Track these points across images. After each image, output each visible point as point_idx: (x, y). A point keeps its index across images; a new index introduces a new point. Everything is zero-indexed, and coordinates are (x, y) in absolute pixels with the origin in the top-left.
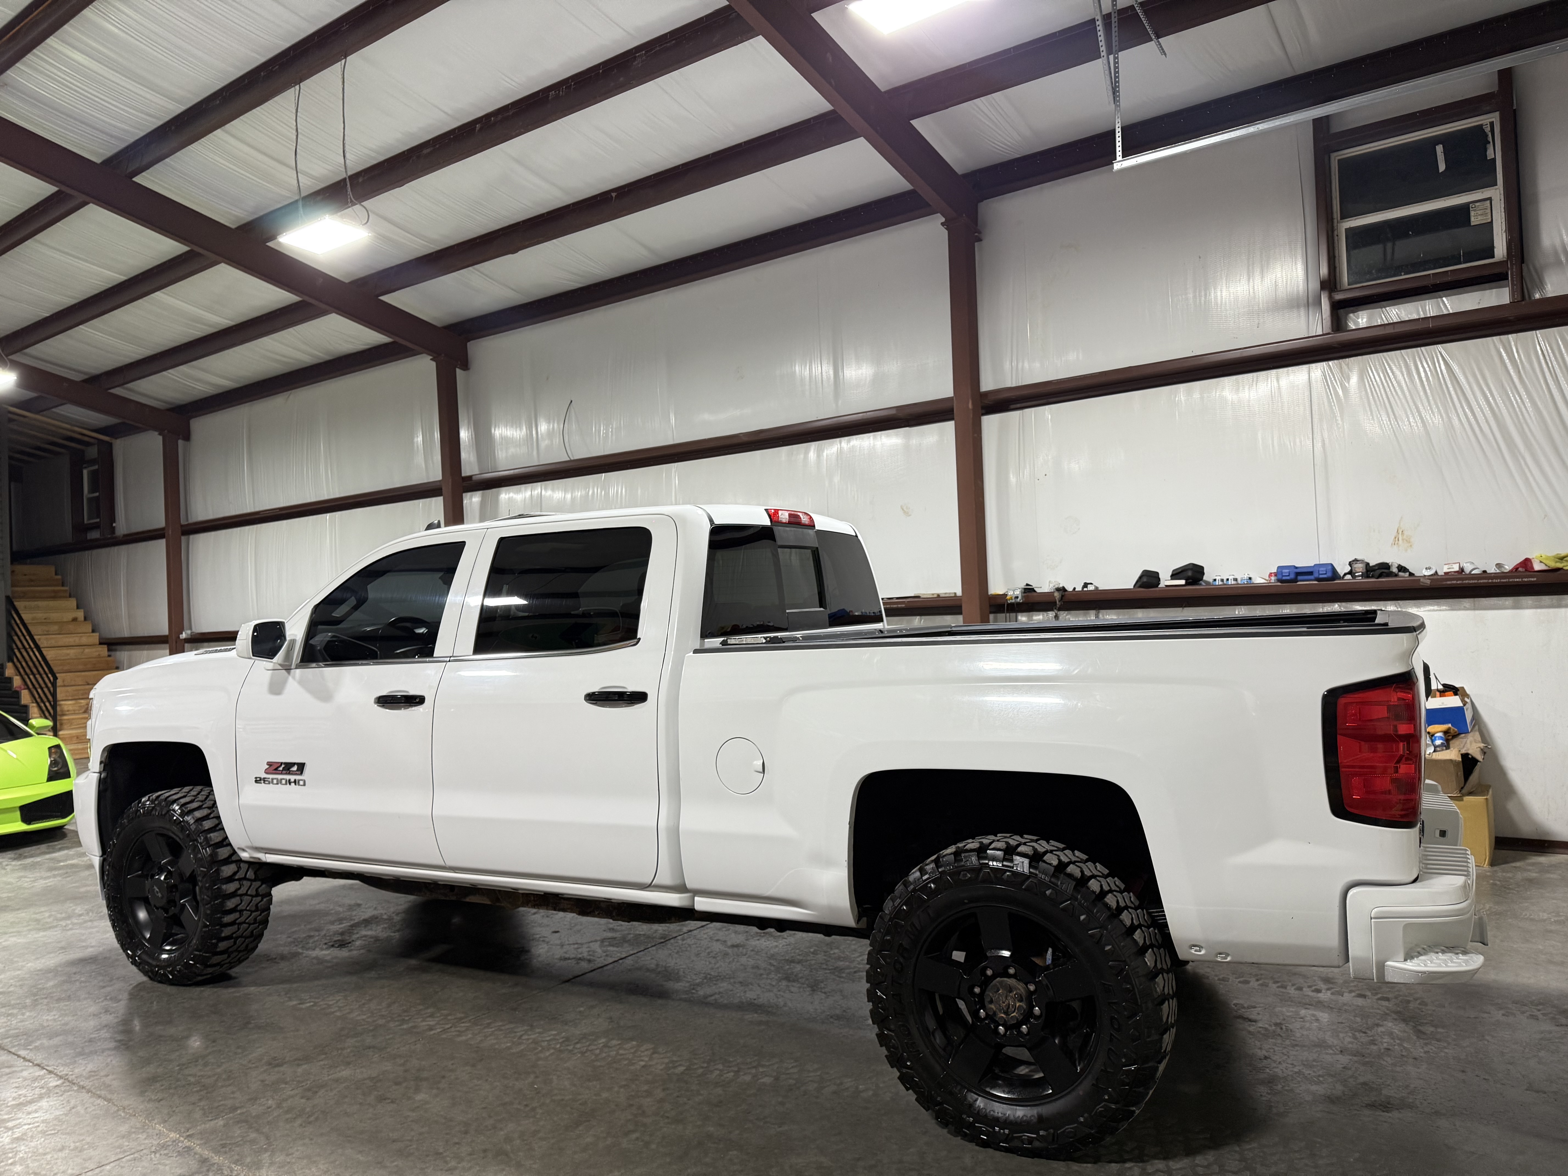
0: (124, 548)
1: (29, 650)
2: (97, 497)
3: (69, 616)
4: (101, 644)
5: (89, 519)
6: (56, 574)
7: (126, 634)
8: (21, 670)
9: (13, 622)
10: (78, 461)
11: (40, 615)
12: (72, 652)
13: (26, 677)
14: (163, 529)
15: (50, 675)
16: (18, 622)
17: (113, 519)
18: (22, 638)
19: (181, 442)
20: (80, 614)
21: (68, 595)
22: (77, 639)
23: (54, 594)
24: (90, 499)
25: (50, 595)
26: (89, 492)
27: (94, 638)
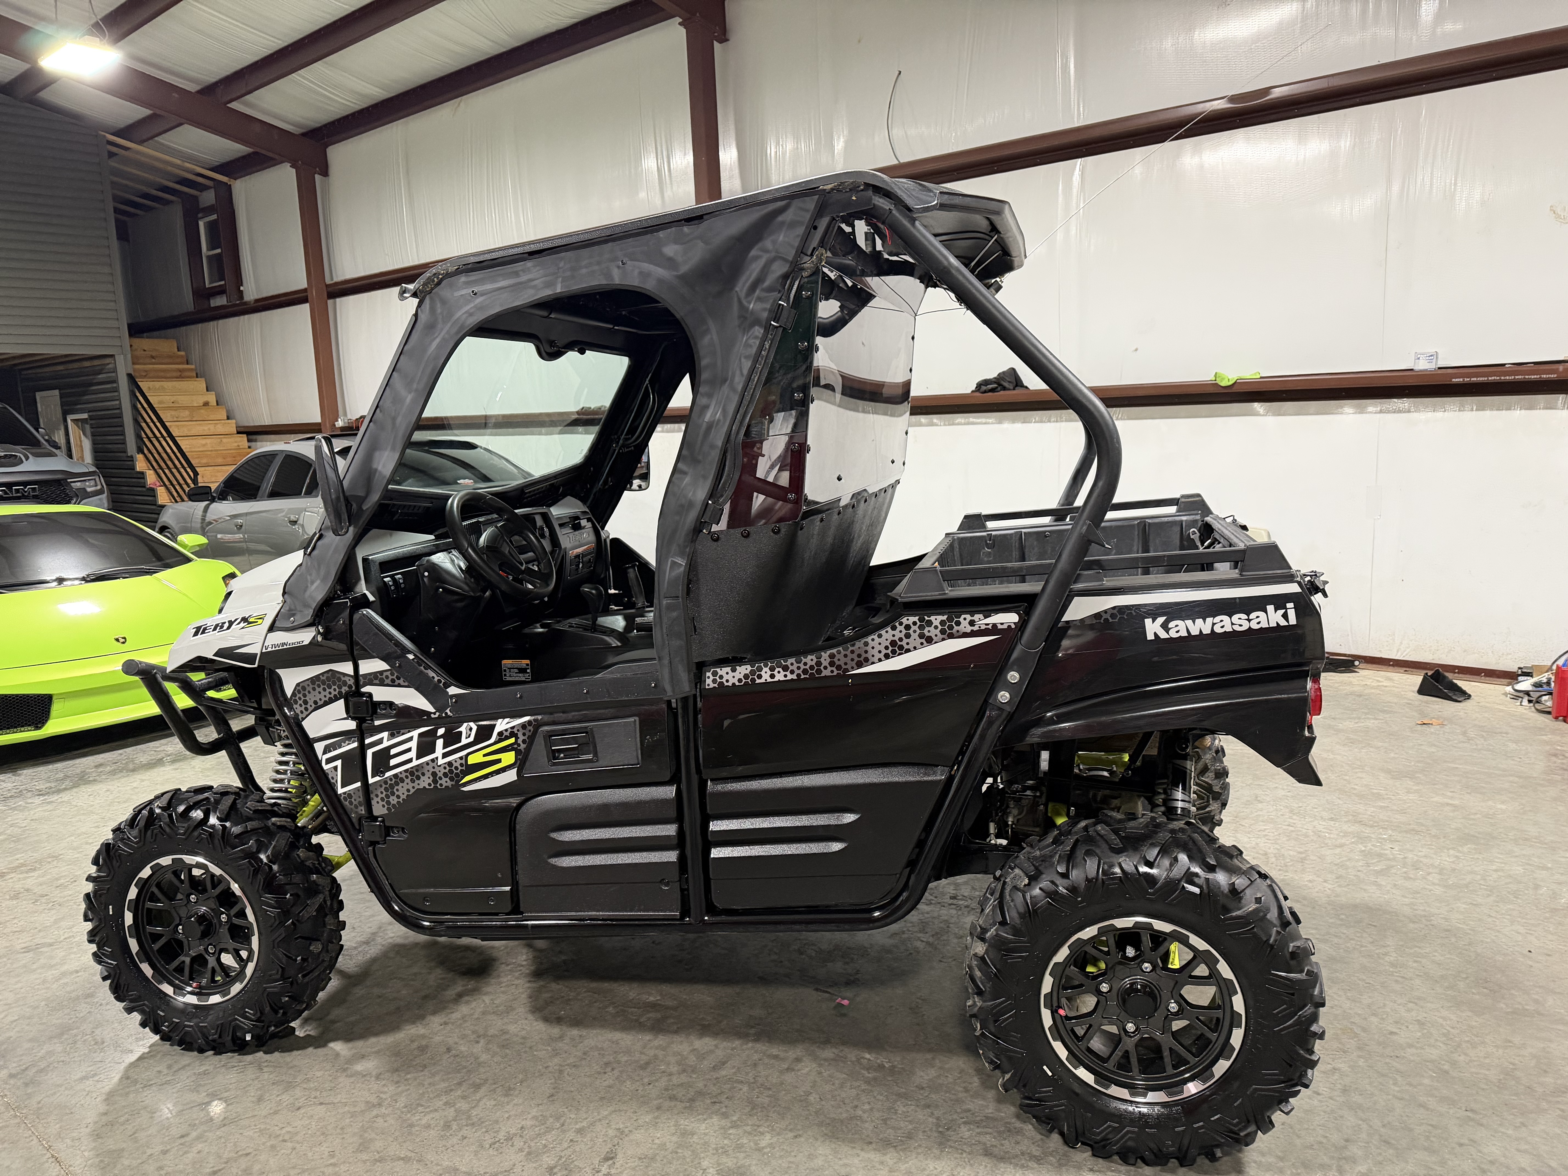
0: (255, 317)
1: (161, 439)
2: (219, 254)
3: (199, 400)
4: (238, 433)
5: (210, 283)
6: (179, 350)
7: (267, 422)
8: (154, 464)
9: (139, 406)
10: (192, 212)
11: (168, 399)
12: (208, 441)
13: (160, 472)
14: (305, 290)
15: (189, 470)
16: (145, 405)
17: (239, 281)
18: (151, 425)
20: (212, 398)
21: (195, 375)
22: (212, 427)
23: (179, 374)
24: (208, 257)
25: (175, 374)
26: (208, 250)
27: (231, 426)
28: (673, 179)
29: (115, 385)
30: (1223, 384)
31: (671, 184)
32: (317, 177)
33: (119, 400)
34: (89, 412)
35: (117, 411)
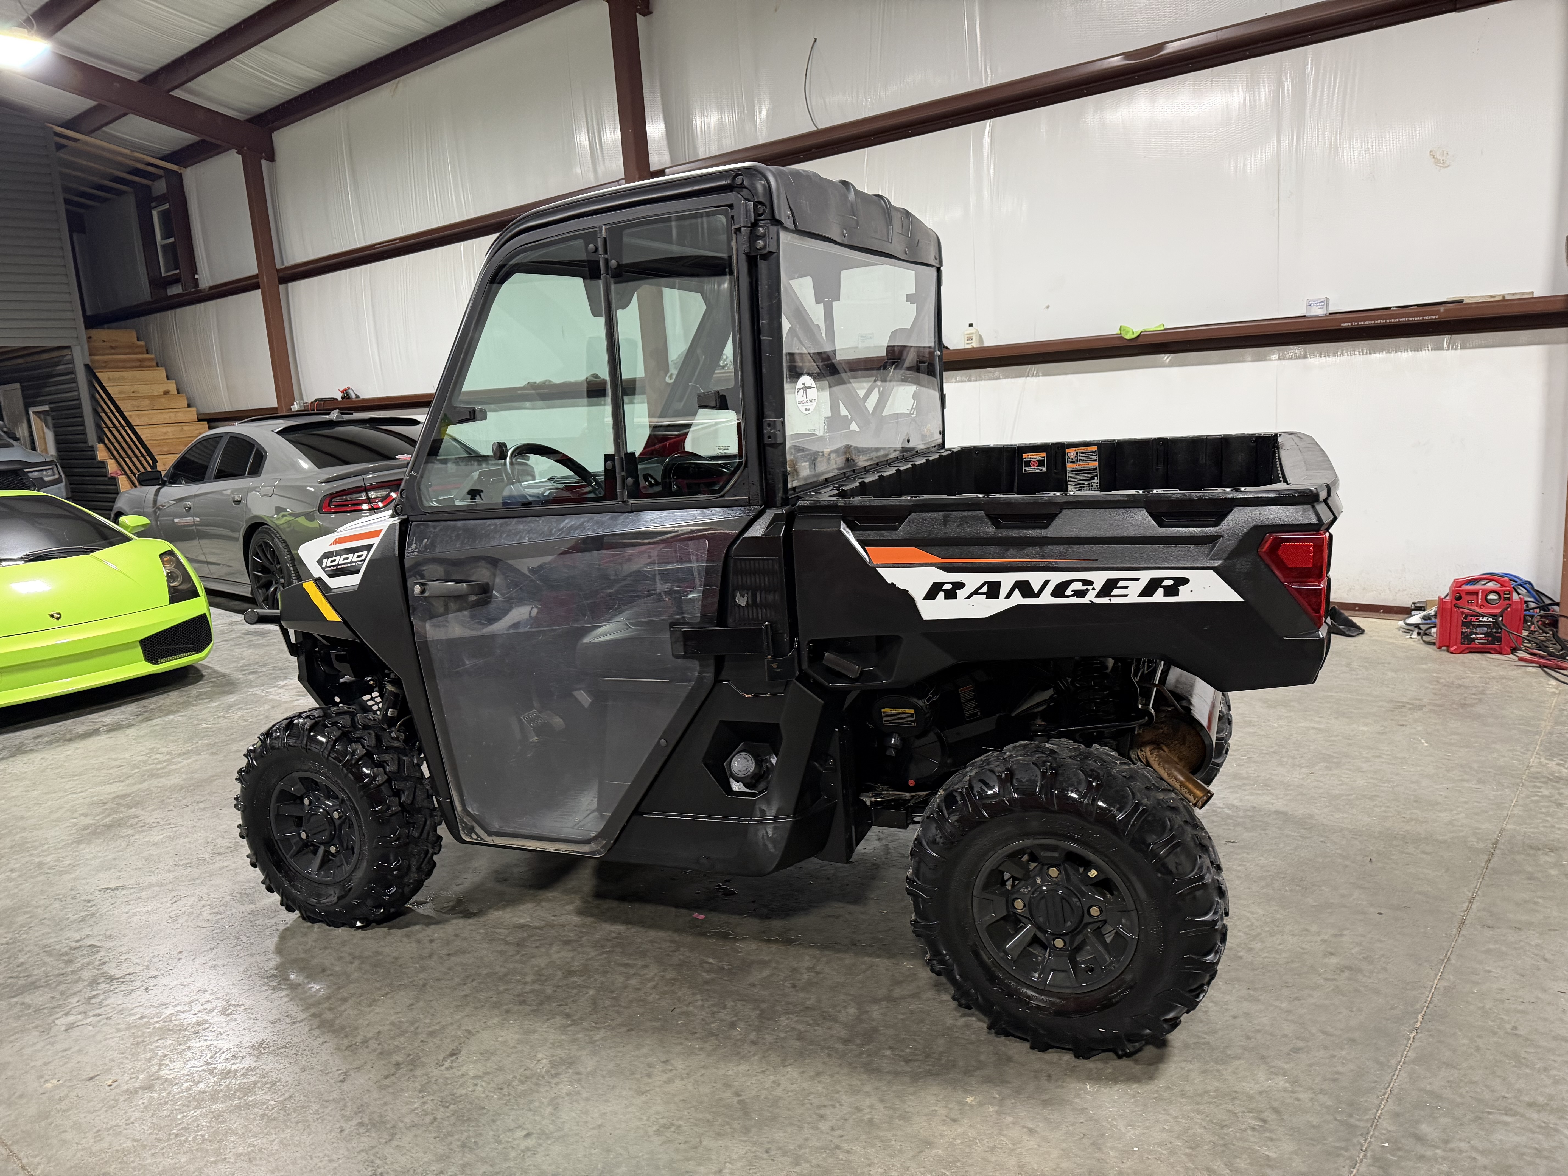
0: (211, 304)
1: (121, 429)
2: (172, 243)
3: (159, 389)
4: (199, 420)
5: (166, 272)
6: (138, 340)
7: (228, 409)
8: (115, 453)
9: (97, 396)
10: (146, 200)
11: (128, 389)
12: (169, 429)
13: (121, 460)
14: (256, 276)
15: (148, 458)
16: (104, 396)
17: (194, 270)
18: (110, 414)
19: (264, 163)
20: (172, 387)
21: (155, 364)
22: (172, 415)
23: (138, 364)
24: (163, 246)
25: (134, 364)
26: (163, 238)
27: (192, 414)
28: (605, 153)
29: (73, 376)
30: (1128, 337)
31: (603, 157)
32: (264, 162)
33: (78, 390)
34: (50, 403)
35: (77, 402)
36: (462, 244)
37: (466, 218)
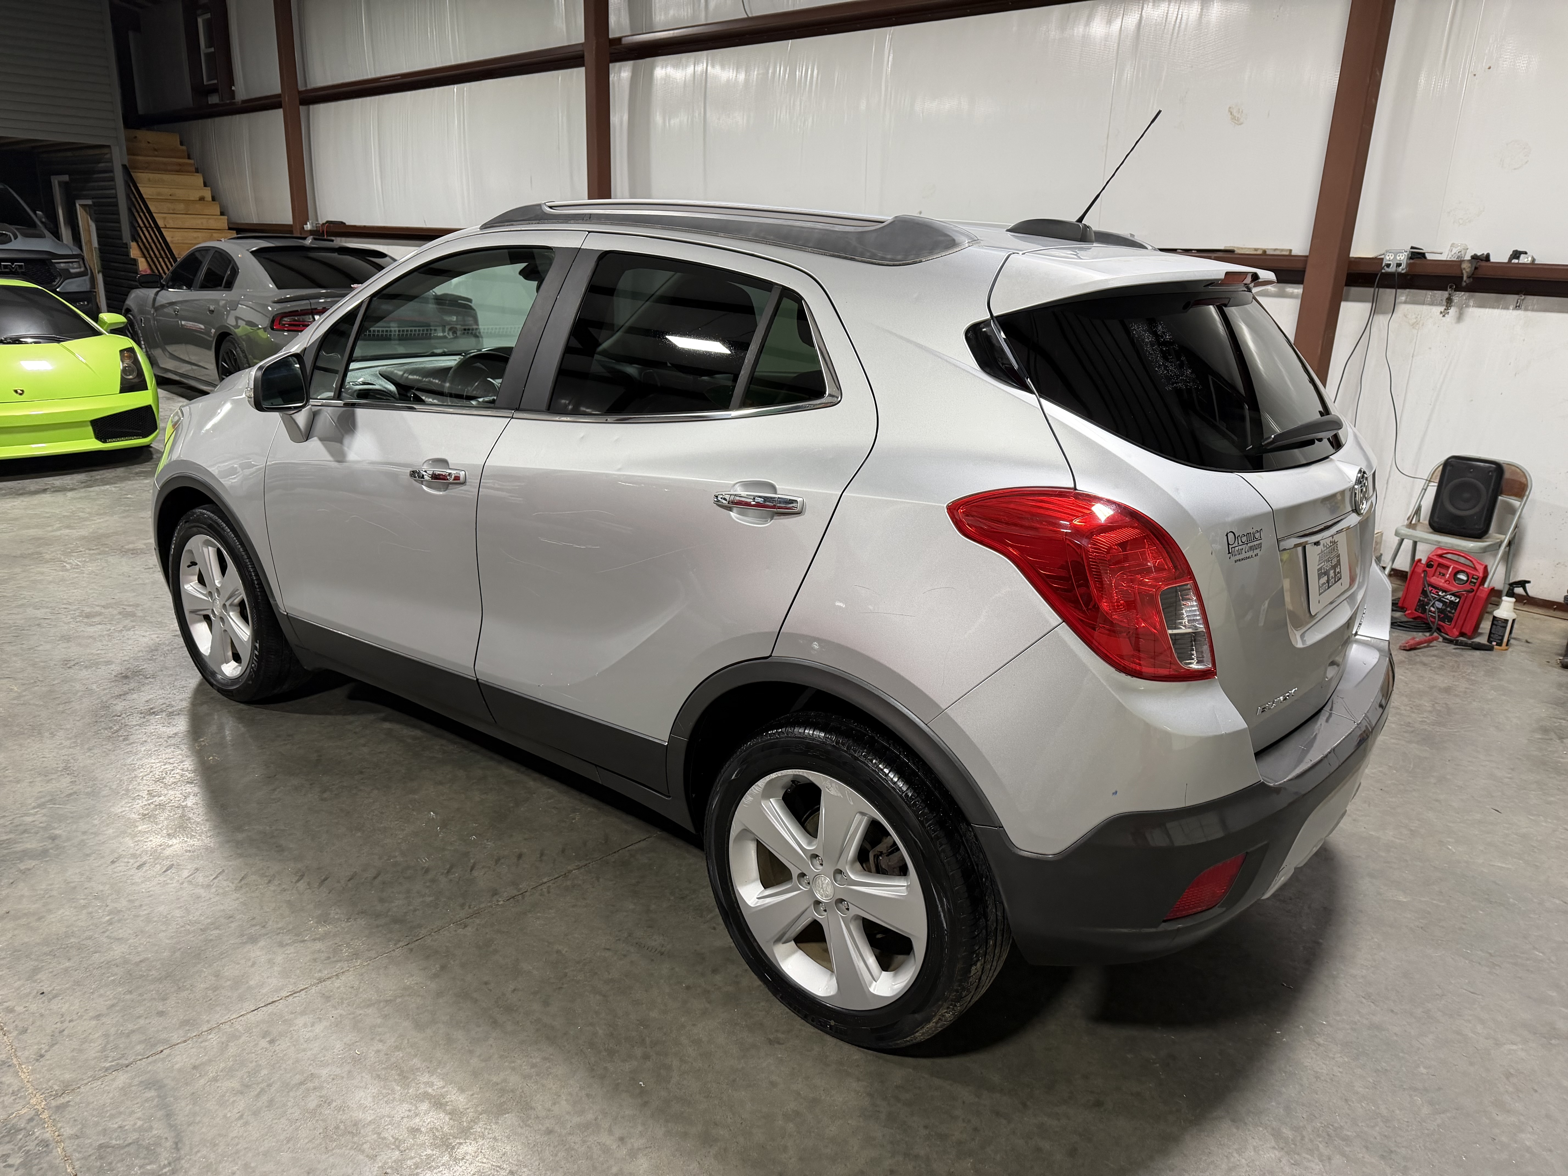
0: (244, 117)
1: (150, 230)
2: (211, 53)
3: (195, 195)
4: (230, 229)
5: (209, 79)
6: (181, 144)
7: (255, 221)
8: (145, 252)
9: (132, 198)
10: (192, 8)
11: (166, 191)
12: (200, 235)
13: (149, 260)
14: (279, 96)
16: (137, 197)
17: (231, 81)
18: (142, 214)
20: (207, 193)
21: (194, 170)
22: (203, 221)
23: (178, 168)
24: (207, 55)
25: (173, 168)
26: (206, 47)
27: (223, 222)
29: (111, 174)
33: (115, 189)
34: (93, 198)
35: (114, 200)
36: (455, 88)
37: (459, 62)
